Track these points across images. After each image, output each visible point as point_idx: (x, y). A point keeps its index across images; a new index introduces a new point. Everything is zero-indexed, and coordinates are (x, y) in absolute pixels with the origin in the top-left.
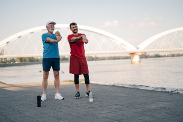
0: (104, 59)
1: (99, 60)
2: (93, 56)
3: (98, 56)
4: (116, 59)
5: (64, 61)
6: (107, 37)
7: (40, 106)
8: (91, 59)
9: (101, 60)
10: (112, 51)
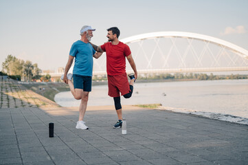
0: (223, 79)
1: (216, 79)
2: (209, 74)
3: (214, 74)
4: (240, 78)
5: (169, 80)
6: (227, 48)
7: (53, 136)
8: (205, 78)
9: (220, 79)
10: (234, 68)
